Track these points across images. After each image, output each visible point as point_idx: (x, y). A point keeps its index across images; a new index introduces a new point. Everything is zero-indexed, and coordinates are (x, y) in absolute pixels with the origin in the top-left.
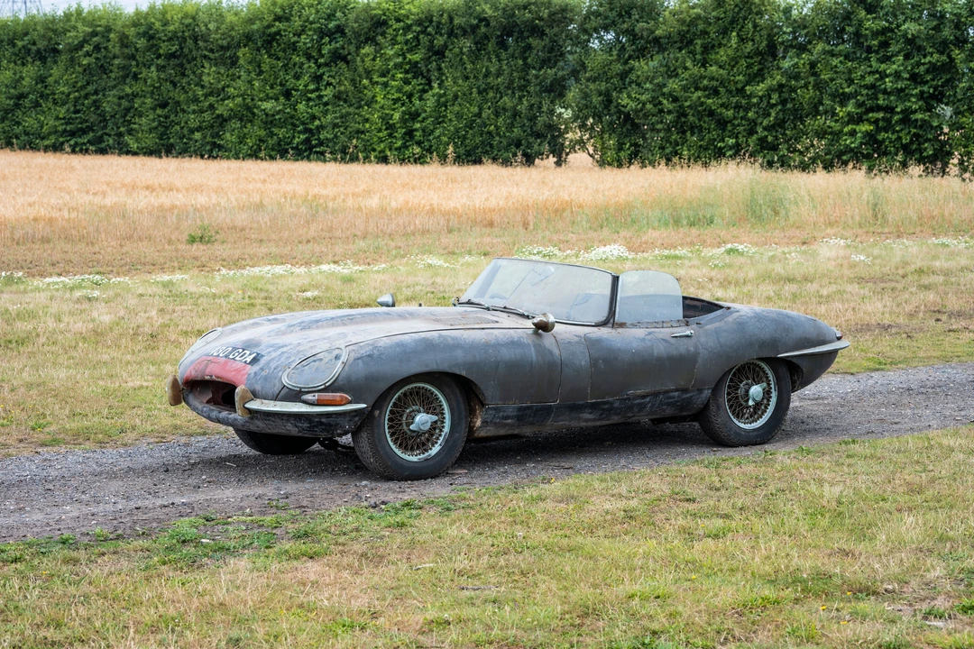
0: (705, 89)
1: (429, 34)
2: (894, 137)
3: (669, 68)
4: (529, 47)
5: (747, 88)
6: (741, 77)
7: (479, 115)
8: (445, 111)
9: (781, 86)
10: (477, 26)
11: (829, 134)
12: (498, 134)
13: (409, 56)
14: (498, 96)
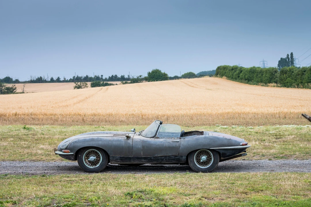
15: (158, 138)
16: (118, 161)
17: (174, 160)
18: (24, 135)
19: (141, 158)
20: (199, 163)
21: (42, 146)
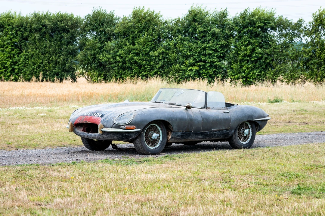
0: (133, 53)
1: (21, 31)
2: (206, 72)
3: (118, 45)
4: (62, 37)
5: (150, 53)
6: (148, 49)
7: (42, 63)
8: (28, 61)
9: (163, 52)
10: (42, 29)
11: (181, 71)
12: (50, 71)
13: (13, 40)
14: (50, 55)
19: (199, 134)
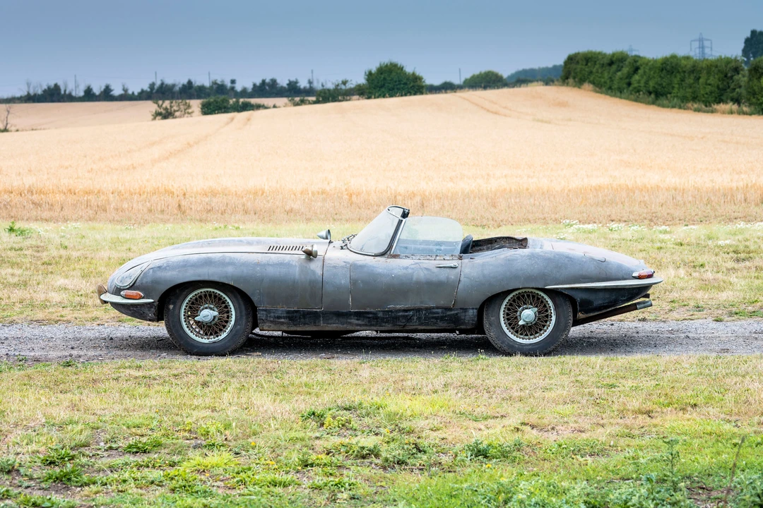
15: (395, 256)
16: (282, 323)
17: (442, 319)
18: (11, 249)
19: (348, 315)
20: (513, 328)
21: (61, 281)
